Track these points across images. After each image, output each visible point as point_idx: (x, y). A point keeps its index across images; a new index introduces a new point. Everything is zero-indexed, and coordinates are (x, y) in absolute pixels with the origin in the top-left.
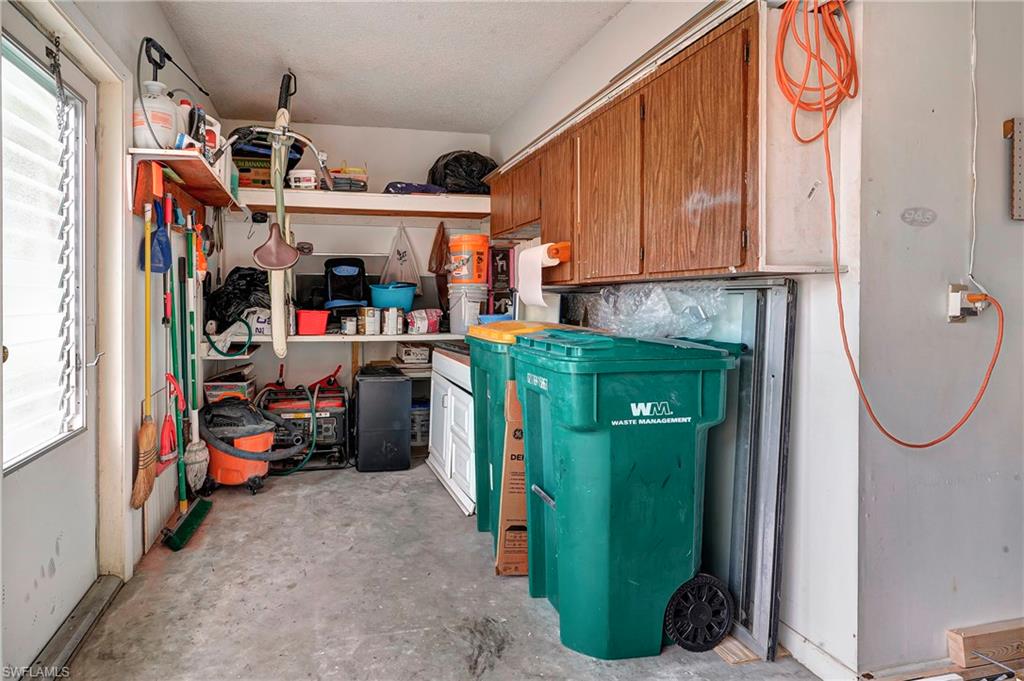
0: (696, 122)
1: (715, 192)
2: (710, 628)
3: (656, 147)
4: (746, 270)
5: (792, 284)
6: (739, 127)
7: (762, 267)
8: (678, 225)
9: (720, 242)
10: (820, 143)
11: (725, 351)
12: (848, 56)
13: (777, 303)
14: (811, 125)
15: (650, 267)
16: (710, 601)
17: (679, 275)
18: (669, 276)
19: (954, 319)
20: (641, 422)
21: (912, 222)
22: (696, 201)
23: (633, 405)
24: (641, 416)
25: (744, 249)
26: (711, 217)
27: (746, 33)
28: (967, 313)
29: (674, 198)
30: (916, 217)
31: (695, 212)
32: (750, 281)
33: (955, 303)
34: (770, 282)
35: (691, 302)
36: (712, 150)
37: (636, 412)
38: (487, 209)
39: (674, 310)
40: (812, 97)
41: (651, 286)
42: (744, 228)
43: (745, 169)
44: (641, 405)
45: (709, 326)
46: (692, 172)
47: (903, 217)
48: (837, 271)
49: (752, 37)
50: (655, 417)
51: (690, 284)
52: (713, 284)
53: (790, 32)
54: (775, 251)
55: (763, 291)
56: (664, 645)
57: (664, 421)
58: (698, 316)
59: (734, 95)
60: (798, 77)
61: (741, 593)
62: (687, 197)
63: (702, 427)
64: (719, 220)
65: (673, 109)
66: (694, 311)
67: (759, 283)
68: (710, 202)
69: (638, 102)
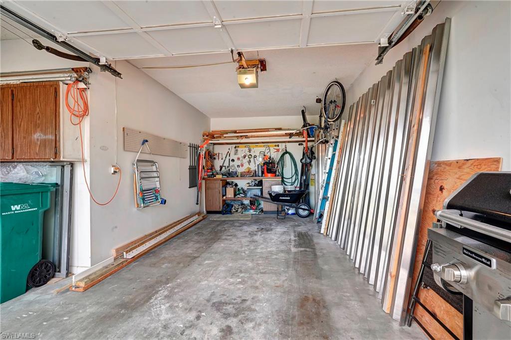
0: (38, 110)
1: (45, 134)
2: (46, 277)
3: (20, 112)
4: (56, 160)
5: (72, 164)
6: (54, 116)
7: (62, 159)
8: (31, 143)
9: (48, 151)
10: (78, 126)
11: (50, 185)
12: (86, 105)
13: (67, 169)
14: (76, 120)
15: (17, 155)
16: (45, 268)
17: (31, 160)
18: (27, 160)
19: (113, 174)
20: (16, 212)
21: (103, 150)
22: (37, 136)
23: (12, 207)
24: (16, 210)
25: (56, 153)
26: (44, 143)
27: (56, 89)
28: (115, 172)
29: (28, 133)
30: (104, 148)
31: (38, 139)
32: (55, 162)
33: (112, 170)
34: (65, 163)
35: (36, 170)
36: (44, 121)
37: (13, 208)
39: (28, 173)
40: (76, 113)
41: (16, 164)
42: (56, 147)
43: (56, 129)
44: (16, 206)
45: (43, 178)
46: (36, 126)
47: (100, 148)
48: (83, 161)
49: (57, 90)
50: (22, 210)
51: (35, 163)
52: (45, 164)
53: (69, 93)
54: (66, 154)
55: (63, 166)
56: (27, 290)
57: (26, 210)
58: (39, 175)
59: (52, 105)
60: (72, 106)
61: (57, 264)
62: (34, 134)
63: (41, 211)
64: (47, 143)
65: (28, 102)
66: (37, 173)
67: (62, 164)
68: (43, 137)
69: (10, 92)
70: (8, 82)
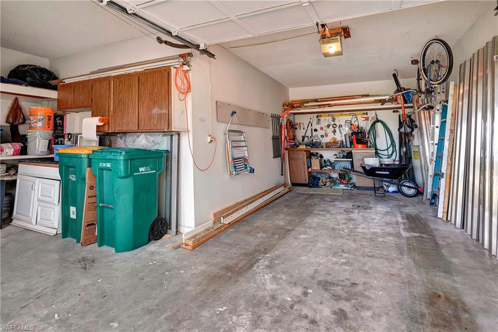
0: (156, 90)
1: (161, 109)
2: (161, 232)
3: (143, 93)
4: (169, 130)
5: (179, 134)
6: (167, 94)
7: (173, 130)
8: (151, 117)
9: (163, 123)
10: (184, 100)
11: (164, 152)
12: (189, 83)
13: (175, 138)
14: (182, 96)
15: (141, 127)
16: (161, 224)
17: (151, 131)
18: (148, 131)
19: (209, 142)
20: (142, 173)
21: (201, 121)
22: (156, 111)
23: (140, 168)
24: (142, 172)
25: (169, 125)
26: (160, 116)
27: (168, 72)
28: (211, 141)
29: (150, 109)
30: (202, 120)
31: (156, 114)
32: (169, 133)
33: (209, 139)
34: (174, 133)
35: (153, 139)
36: (160, 99)
37: (141, 171)
38: (56, 97)
39: (147, 141)
40: (182, 91)
41: (139, 134)
42: (169, 120)
43: (168, 105)
44: (142, 168)
45: (158, 146)
46: (155, 103)
47: (200, 119)
48: (188, 131)
49: (170, 74)
50: (146, 171)
51: (152, 133)
52: (159, 134)
53: (177, 76)
54: (176, 126)
55: (172, 136)
56: (149, 241)
57: (149, 172)
58: (155, 143)
59: (166, 87)
60: (180, 86)
61: (168, 221)
62: (153, 109)
63: (158, 173)
64: (162, 117)
65: (149, 84)
66: (153, 141)
67: (171, 134)
68: (160, 112)
69: (137, 78)
70: (136, 70)
